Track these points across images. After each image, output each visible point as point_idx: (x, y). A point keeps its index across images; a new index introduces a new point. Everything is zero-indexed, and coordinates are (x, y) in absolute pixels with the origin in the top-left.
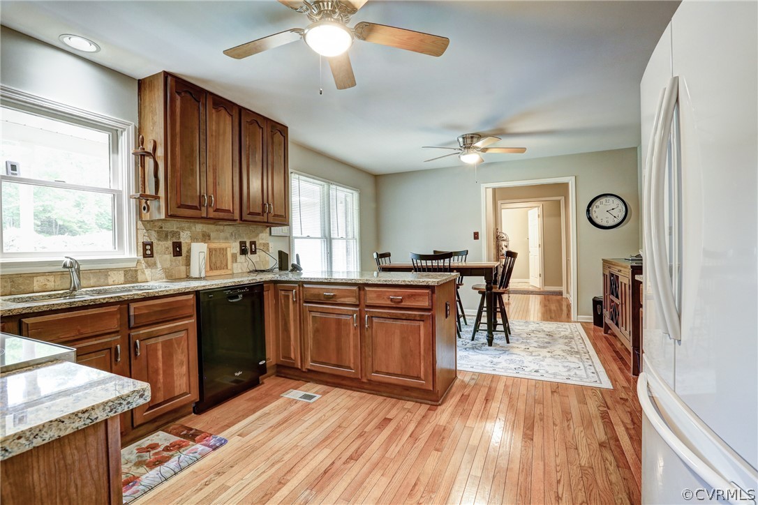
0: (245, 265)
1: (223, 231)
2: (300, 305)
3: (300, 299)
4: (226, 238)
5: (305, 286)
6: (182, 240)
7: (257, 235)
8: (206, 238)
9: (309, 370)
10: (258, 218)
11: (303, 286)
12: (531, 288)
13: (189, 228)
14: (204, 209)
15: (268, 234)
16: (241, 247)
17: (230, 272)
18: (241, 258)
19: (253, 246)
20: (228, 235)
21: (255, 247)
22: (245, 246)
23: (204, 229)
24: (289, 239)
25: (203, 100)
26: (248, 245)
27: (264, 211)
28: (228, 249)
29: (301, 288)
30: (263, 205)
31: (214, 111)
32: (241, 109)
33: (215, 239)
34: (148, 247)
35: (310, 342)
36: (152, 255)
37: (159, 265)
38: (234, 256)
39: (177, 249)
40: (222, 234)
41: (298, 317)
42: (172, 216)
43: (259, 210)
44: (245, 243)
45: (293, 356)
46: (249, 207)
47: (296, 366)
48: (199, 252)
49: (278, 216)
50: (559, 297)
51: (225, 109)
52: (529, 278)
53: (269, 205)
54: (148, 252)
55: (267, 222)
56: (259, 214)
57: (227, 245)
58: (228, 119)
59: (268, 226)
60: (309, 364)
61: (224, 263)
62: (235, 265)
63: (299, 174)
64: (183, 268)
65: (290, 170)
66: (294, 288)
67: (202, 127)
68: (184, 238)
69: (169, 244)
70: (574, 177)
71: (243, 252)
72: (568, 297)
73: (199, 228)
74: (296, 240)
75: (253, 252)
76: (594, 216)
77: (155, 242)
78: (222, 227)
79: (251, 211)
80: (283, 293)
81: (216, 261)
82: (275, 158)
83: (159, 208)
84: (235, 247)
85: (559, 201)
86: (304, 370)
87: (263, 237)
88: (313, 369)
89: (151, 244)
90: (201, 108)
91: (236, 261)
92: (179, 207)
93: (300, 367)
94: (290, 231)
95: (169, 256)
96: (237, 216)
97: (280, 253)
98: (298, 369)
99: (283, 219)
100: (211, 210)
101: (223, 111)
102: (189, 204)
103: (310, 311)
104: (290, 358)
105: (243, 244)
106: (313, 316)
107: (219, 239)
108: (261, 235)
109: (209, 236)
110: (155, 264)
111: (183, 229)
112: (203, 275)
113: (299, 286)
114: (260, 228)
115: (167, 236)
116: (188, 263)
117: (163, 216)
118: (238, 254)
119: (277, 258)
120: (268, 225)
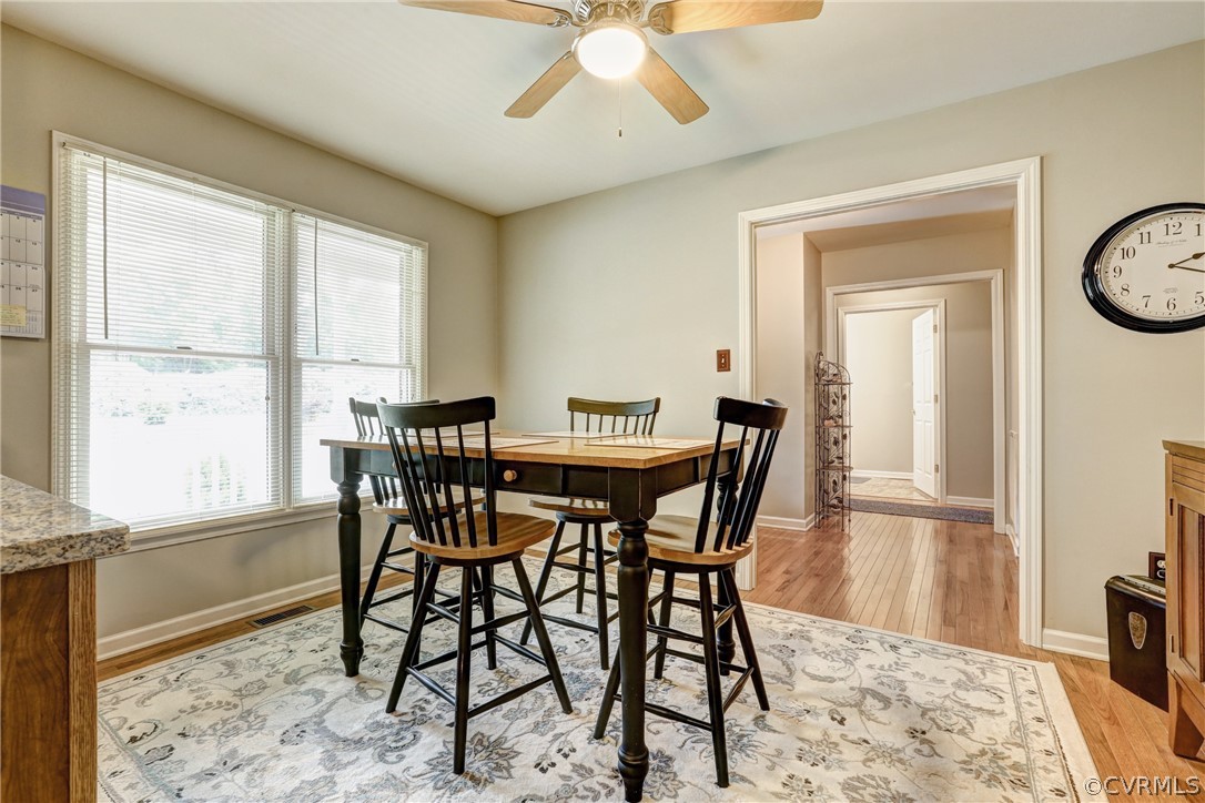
12: (916, 496)
50: (983, 531)
52: (912, 472)
63: (106, 155)
70: (1038, 159)
72: (1009, 530)
76: (1113, 288)
85: (987, 283)
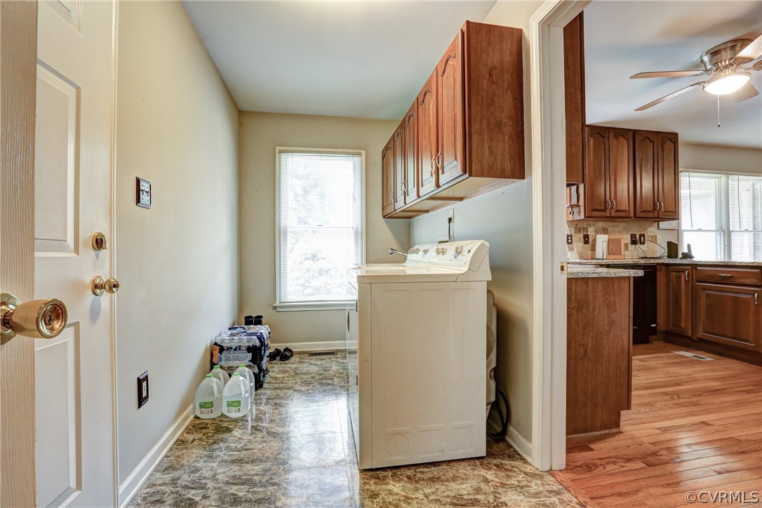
0: (635, 253)
1: (618, 226)
2: (692, 284)
3: (692, 279)
4: (620, 232)
5: (699, 268)
6: (589, 233)
7: (646, 229)
8: (605, 231)
9: (700, 339)
10: (649, 215)
11: (696, 269)
13: (594, 225)
14: (608, 211)
15: (656, 228)
16: (632, 238)
17: (623, 257)
18: (631, 247)
19: (642, 238)
20: (622, 229)
21: (644, 238)
22: (635, 238)
23: (604, 225)
24: (678, 232)
25: (607, 135)
26: (638, 236)
27: (655, 209)
28: (622, 240)
29: (694, 270)
30: (655, 204)
31: (614, 140)
32: (635, 132)
33: (611, 232)
34: (570, 238)
35: (703, 315)
36: (571, 243)
37: (575, 250)
38: (626, 245)
39: (586, 239)
40: (617, 229)
41: (690, 294)
42: (588, 217)
43: (651, 208)
44: (635, 235)
45: (683, 325)
46: (641, 207)
47: (686, 334)
48: (602, 241)
49: (668, 212)
51: (623, 136)
53: (660, 203)
54: (570, 241)
55: (658, 218)
56: (650, 211)
57: (622, 236)
58: (625, 142)
59: (656, 221)
60: (701, 334)
61: (619, 250)
62: (627, 252)
63: (689, 172)
64: (590, 252)
65: (680, 170)
66: (687, 269)
67: (607, 154)
68: (591, 232)
69: (581, 236)
71: (634, 242)
73: (601, 224)
74: (685, 233)
75: (644, 243)
77: (573, 234)
78: (617, 224)
79: (644, 209)
80: (675, 273)
81: (613, 247)
82: (665, 164)
83: (579, 212)
84: (626, 238)
86: (695, 338)
87: (651, 230)
88: (705, 338)
89: (571, 236)
90: (606, 141)
91: (627, 250)
92: (592, 211)
93: (690, 335)
94: (679, 225)
95: (581, 244)
96: (632, 214)
97: (669, 243)
98: (688, 337)
99: (673, 214)
100: (613, 211)
101: (621, 138)
102: (599, 208)
103: (703, 289)
104: (681, 327)
105: (633, 236)
106: (706, 294)
107: (614, 232)
108: (649, 229)
109: (607, 230)
110: (573, 249)
111: (589, 226)
112: (605, 257)
113: (692, 268)
114: (648, 223)
115: (580, 231)
116: (593, 249)
117: (582, 217)
118: (629, 244)
119: (666, 247)
120: (658, 219)
